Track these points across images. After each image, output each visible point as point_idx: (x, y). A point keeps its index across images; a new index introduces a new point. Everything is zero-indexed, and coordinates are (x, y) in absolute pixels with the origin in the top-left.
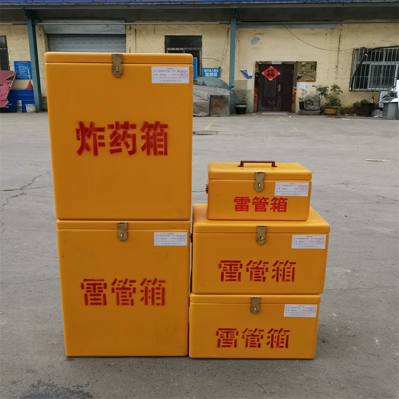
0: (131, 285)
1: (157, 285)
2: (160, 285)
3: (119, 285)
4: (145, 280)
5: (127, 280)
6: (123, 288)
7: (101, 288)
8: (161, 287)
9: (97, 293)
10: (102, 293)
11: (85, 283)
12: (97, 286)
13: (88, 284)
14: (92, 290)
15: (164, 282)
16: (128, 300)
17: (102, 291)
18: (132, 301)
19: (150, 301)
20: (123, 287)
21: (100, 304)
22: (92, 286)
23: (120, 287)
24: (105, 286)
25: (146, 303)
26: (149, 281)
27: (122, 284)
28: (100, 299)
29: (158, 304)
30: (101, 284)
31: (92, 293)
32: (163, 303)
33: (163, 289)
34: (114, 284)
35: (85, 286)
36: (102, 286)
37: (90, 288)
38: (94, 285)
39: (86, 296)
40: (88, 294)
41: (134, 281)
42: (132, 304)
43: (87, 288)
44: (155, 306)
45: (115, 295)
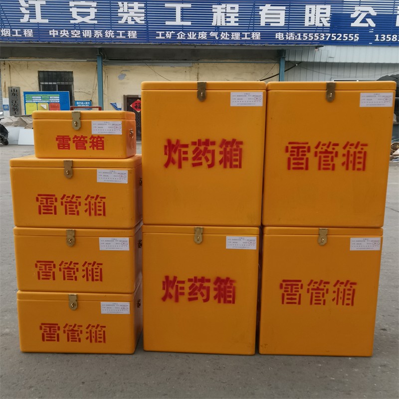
0: (334, 149)
1: (359, 149)
2: (362, 149)
3: (322, 148)
4: (348, 143)
5: (330, 143)
6: (326, 152)
7: (305, 151)
8: (363, 151)
9: (300, 157)
10: (305, 157)
11: (290, 146)
12: (301, 150)
13: (292, 148)
14: (295, 153)
15: (366, 145)
16: (329, 165)
17: (305, 155)
18: (334, 165)
19: (351, 166)
20: (326, 150)
21: (302, 168)
22: (296, 150)
23: (323, 150)
24: (309, 150)
25: (347, 168)
26: (352, 145)
27: (325, 148)
28: (302, 164)
29: (359, 169)
30: (304, 147)
31: (295, 157)
32: (364, 169)
33: (365, 153)
34: (317, 147)
35: (290, 149)
36: (306, 149)
37: (294, 151)
38: (298, 148)
39: (289, 159)
40: (292, 157)
41: (337, 145)
42: (333, 169)
43: (291, 151)
44: (356, 171)
45: (317, 159)
